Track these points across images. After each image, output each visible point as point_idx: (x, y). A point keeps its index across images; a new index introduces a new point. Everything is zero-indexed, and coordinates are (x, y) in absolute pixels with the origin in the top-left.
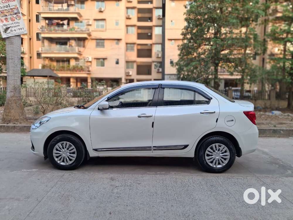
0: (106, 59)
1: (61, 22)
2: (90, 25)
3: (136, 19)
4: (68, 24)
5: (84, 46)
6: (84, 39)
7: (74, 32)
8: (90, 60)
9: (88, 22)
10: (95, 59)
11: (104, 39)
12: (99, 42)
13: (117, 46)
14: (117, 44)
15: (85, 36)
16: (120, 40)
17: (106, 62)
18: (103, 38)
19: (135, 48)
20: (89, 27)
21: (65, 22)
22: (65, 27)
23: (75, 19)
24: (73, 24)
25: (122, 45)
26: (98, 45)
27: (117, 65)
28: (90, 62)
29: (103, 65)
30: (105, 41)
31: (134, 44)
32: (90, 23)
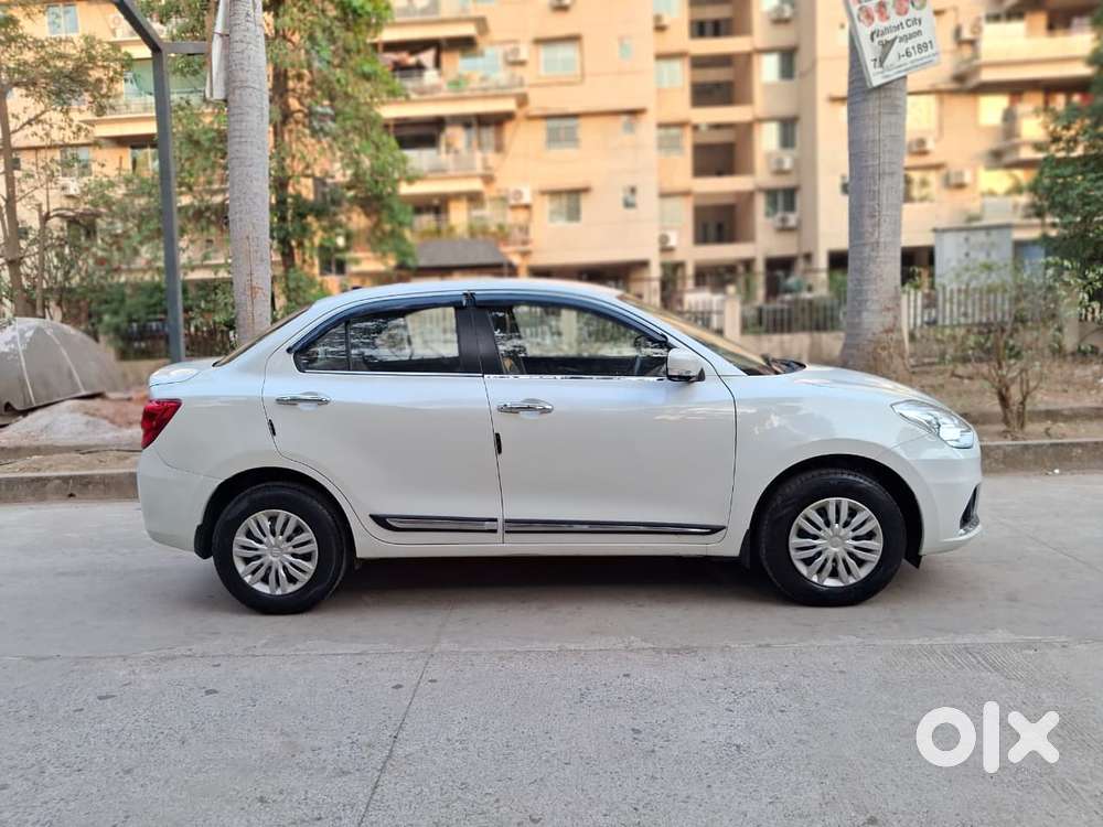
0: (586, 190)
1: (412, 60)
2: (522, 63)
3: (684, 29)
4: (437, 64)
5: (499, 148)
6: (498, 121)
7: (467, 93)
8: (527, 199)
9: (516, 51)
10: (544, 193)
11: (575, 116)
12: (558, 129)
13: (627, 138)
14: (630, 128)
15: (508, 105)
16: (639, 116)
17: (586, 203)
18: (572, 109)
19: (688, 140)
20: (519, 71)
21: (427, 57)
22: (431, 76)
23: (465, 45)
24: (456, 64)
25: (647, 130)
26: (553, 139)
27: (631, 212)
28: (527, 207)
29: (574, 214)
30: (582, 122)
31: (681, 125)
32: (523, 55)
